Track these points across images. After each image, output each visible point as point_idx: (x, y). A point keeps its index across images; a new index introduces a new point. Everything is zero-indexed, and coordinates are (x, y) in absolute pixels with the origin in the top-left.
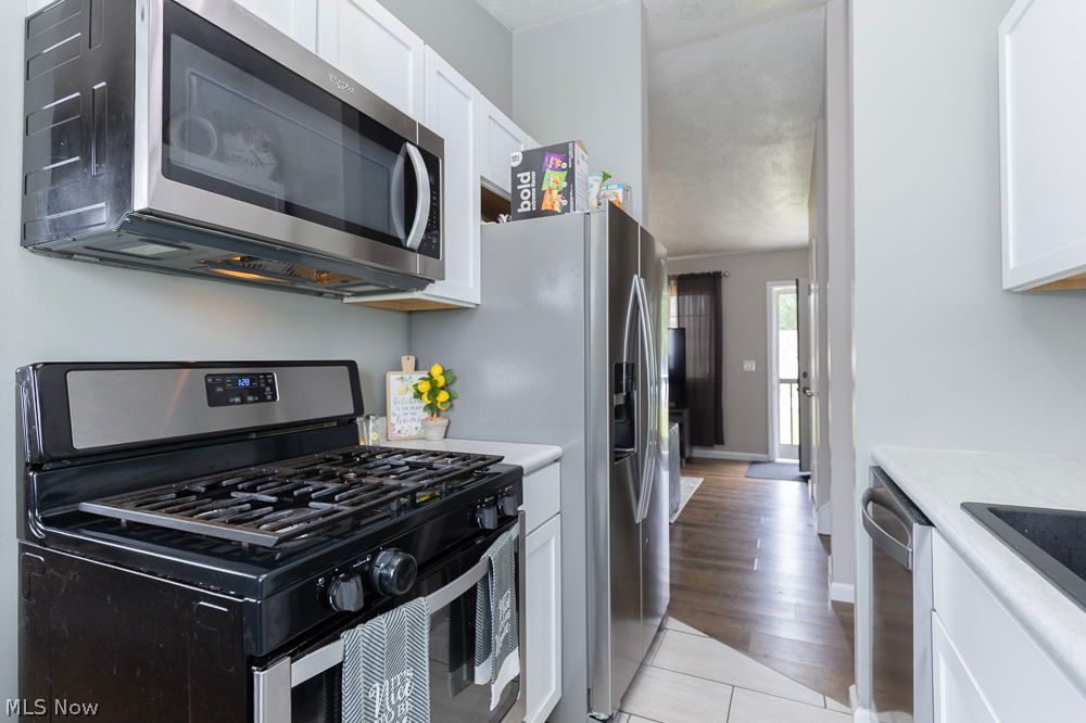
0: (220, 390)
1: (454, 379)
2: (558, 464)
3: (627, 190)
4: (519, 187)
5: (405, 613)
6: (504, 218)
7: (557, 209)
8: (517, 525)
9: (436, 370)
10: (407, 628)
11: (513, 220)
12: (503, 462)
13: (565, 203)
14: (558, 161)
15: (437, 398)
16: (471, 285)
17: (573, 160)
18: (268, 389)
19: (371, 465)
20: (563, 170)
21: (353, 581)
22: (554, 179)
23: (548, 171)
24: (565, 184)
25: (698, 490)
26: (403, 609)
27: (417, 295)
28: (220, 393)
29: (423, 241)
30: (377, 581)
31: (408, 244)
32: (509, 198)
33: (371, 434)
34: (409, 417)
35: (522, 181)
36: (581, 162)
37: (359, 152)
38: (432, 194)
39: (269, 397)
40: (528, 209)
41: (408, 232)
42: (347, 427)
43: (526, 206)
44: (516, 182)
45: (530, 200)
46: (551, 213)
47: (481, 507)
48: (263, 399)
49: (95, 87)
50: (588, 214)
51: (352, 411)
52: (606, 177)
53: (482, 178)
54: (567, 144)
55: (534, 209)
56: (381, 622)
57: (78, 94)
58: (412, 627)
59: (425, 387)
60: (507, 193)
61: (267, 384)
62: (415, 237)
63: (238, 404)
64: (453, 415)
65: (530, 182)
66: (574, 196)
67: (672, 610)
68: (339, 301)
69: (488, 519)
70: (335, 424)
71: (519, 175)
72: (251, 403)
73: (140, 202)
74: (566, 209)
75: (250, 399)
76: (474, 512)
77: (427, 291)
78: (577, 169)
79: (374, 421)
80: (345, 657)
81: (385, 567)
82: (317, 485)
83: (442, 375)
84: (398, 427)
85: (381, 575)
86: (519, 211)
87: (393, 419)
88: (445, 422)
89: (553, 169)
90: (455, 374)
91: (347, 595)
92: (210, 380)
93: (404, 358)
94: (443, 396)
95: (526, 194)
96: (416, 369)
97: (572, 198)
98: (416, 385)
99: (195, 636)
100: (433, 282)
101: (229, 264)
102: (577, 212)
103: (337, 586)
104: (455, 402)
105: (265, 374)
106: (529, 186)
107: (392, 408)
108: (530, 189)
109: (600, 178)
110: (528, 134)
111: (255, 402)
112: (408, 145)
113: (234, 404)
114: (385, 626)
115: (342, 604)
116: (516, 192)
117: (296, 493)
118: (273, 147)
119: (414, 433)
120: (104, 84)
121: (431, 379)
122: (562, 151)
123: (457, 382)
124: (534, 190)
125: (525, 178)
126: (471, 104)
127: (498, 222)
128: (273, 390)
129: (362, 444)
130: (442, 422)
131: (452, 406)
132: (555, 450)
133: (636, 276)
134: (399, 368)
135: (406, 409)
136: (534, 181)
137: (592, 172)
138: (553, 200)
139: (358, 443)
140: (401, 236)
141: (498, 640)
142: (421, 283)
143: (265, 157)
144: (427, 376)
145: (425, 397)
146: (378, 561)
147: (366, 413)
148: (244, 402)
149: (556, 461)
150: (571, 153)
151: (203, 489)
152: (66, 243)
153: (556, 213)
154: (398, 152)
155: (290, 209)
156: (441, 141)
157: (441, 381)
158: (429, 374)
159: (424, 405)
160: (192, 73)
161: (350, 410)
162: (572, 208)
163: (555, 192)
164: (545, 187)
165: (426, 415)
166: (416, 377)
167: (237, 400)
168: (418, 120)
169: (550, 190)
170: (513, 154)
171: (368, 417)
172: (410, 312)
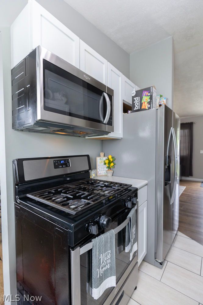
0: (57, 164)
1: (115, 159)
2: (147, 186)
3: (167, 100)
4: (134, 102)
5: (109, 235)
6: (130, 112)
7: (147, 108)
8: (136, 205)
9: (110, 157)
10: (109, 239)
11: (133, 112)
12: (132, 186)
13: (149, 106)
14: (147, 93)
15: (111, 165)
16: (120, 132)
17: (152, 92)
18: (68, 163)
19: (95, 186)
20: (149, 96)
21: (95, 226)
22: (146, 99)
23: (144, 96)
24: (149, 100)
25: (184, 190)
26: (108, 233)
27: (105, 136)
28: (57, 165)
29: (108, 121)
30: (101, 225)
31: (104, 123)
32: (131, 106)
33: (93, 175)
34: (102, 170)
35: (135, 100)
36: (154, 93)
37: (87, 95)
38: (111, 107)
39: (68, 166)
40: (137, 109)
41: (104, 119)
42: (87, 173)
43: (136, 108)
44: (133, 100)
45: (138, 106)
46: (145, 109)
47: (127, 201)
48: (67, 166)
49: (27, 86)
50: (157, 109)
51: (88, 169)
52: (161, 96)
53: (123, 100)
54: (150, 88)
55: (139, 108)
56: (102, 236)
57: (23, 89)
58: (111, 239)
59: (107, 162)
60: (131, 104)
61: (68, 162)
62: (106, 120)
63: (61, 168)
64: (114, 170)
65: (138, 100)
66: (152, 104)
67: (179, 229)
68: (84, 138)
69: (129, 205)
70: (84, 172)
71: (134, 99)
72: (64, 167)
73: (39, 117)
74: (149, 108)
75: (64, 166)
76: (125, 202)
77: (108, 135)
78: (153, 95)
79: (93, 171)
80: (93, 247)
81: (103, 221)
82: (82, 192)
83: (112, 158)
84: (99, 172)
85: (102, 223)
86: (134, 109)
87: (98, 170)
88: (113, 171)
89: (146, 95)
90: (115, 158)
91: (94, 230)
92: (54, 162)
93: (101, 153)
94: (112, 164)
95: (136, 104)
96: (104, 156)
97: (151, 104)
98: (105, 161)
99: (55, 236)
100: (110, 132)
101: (58, 131)
102: (153, 109)
103: (91, 227)
104: (115, 166)
105: (67, 160)
106: (138, 101)
107: (98, 167)
108: (138, 102)
109: (159, 97)
110: (136, 85)
111: (65, 167)
112: (104, 93)
113: (60, 168)
114: (103, 238)
115: (93, 232)
116: (133, 104)
117: (77, 195)
118: (66, 96)
119: (104, 174)
120: (29, 85)
121: (108, 159)
122: (148, 90)
123: (116, 160)
124: (139, 103)
125: (136, 99)
126: (120, 78)
127: (128, 113)
128: (69, 164)
129: (91, 177)
130: (111, 172)
131: (114, 167)
132: (146, 182)
133: (172, 128)
134: (99, 156)
135: (102, 167)
136: (139, 100)
137: (157, 95)
138: (146, 105)
139: (90, 178)
140: (102, 120)
141: (132, 240)
142: (107, 133)
143: (63, 98)
144: (107, 158)
145: (107, 164)
146: (101, 219)
147: (92, 169)
148: (62, 167)
149: (146, 185)
150: (151, 90)
151: (54, 192)
152: (22, 128)
153: (146, 110)
154: (101, 95)
155: (70, 114)
156: (113, 91)
157: (111, 160)
158: (108, 158)
159: (106, 166)
160: (50, 80)
161: (87, 168)
162: (151, 107)
163: (146, 103)
164: (143, 102)
165: (107, 169)
166: (105, 158)
167: (61, 167)
168: (107, 85)
169: (144, 103)
170: (133, 92)
171: (92, 170)
172: (102, 140)
